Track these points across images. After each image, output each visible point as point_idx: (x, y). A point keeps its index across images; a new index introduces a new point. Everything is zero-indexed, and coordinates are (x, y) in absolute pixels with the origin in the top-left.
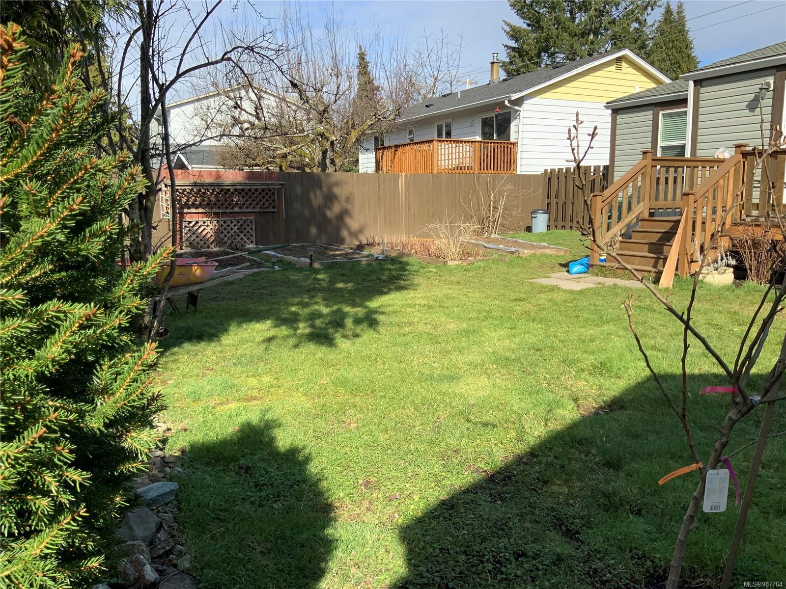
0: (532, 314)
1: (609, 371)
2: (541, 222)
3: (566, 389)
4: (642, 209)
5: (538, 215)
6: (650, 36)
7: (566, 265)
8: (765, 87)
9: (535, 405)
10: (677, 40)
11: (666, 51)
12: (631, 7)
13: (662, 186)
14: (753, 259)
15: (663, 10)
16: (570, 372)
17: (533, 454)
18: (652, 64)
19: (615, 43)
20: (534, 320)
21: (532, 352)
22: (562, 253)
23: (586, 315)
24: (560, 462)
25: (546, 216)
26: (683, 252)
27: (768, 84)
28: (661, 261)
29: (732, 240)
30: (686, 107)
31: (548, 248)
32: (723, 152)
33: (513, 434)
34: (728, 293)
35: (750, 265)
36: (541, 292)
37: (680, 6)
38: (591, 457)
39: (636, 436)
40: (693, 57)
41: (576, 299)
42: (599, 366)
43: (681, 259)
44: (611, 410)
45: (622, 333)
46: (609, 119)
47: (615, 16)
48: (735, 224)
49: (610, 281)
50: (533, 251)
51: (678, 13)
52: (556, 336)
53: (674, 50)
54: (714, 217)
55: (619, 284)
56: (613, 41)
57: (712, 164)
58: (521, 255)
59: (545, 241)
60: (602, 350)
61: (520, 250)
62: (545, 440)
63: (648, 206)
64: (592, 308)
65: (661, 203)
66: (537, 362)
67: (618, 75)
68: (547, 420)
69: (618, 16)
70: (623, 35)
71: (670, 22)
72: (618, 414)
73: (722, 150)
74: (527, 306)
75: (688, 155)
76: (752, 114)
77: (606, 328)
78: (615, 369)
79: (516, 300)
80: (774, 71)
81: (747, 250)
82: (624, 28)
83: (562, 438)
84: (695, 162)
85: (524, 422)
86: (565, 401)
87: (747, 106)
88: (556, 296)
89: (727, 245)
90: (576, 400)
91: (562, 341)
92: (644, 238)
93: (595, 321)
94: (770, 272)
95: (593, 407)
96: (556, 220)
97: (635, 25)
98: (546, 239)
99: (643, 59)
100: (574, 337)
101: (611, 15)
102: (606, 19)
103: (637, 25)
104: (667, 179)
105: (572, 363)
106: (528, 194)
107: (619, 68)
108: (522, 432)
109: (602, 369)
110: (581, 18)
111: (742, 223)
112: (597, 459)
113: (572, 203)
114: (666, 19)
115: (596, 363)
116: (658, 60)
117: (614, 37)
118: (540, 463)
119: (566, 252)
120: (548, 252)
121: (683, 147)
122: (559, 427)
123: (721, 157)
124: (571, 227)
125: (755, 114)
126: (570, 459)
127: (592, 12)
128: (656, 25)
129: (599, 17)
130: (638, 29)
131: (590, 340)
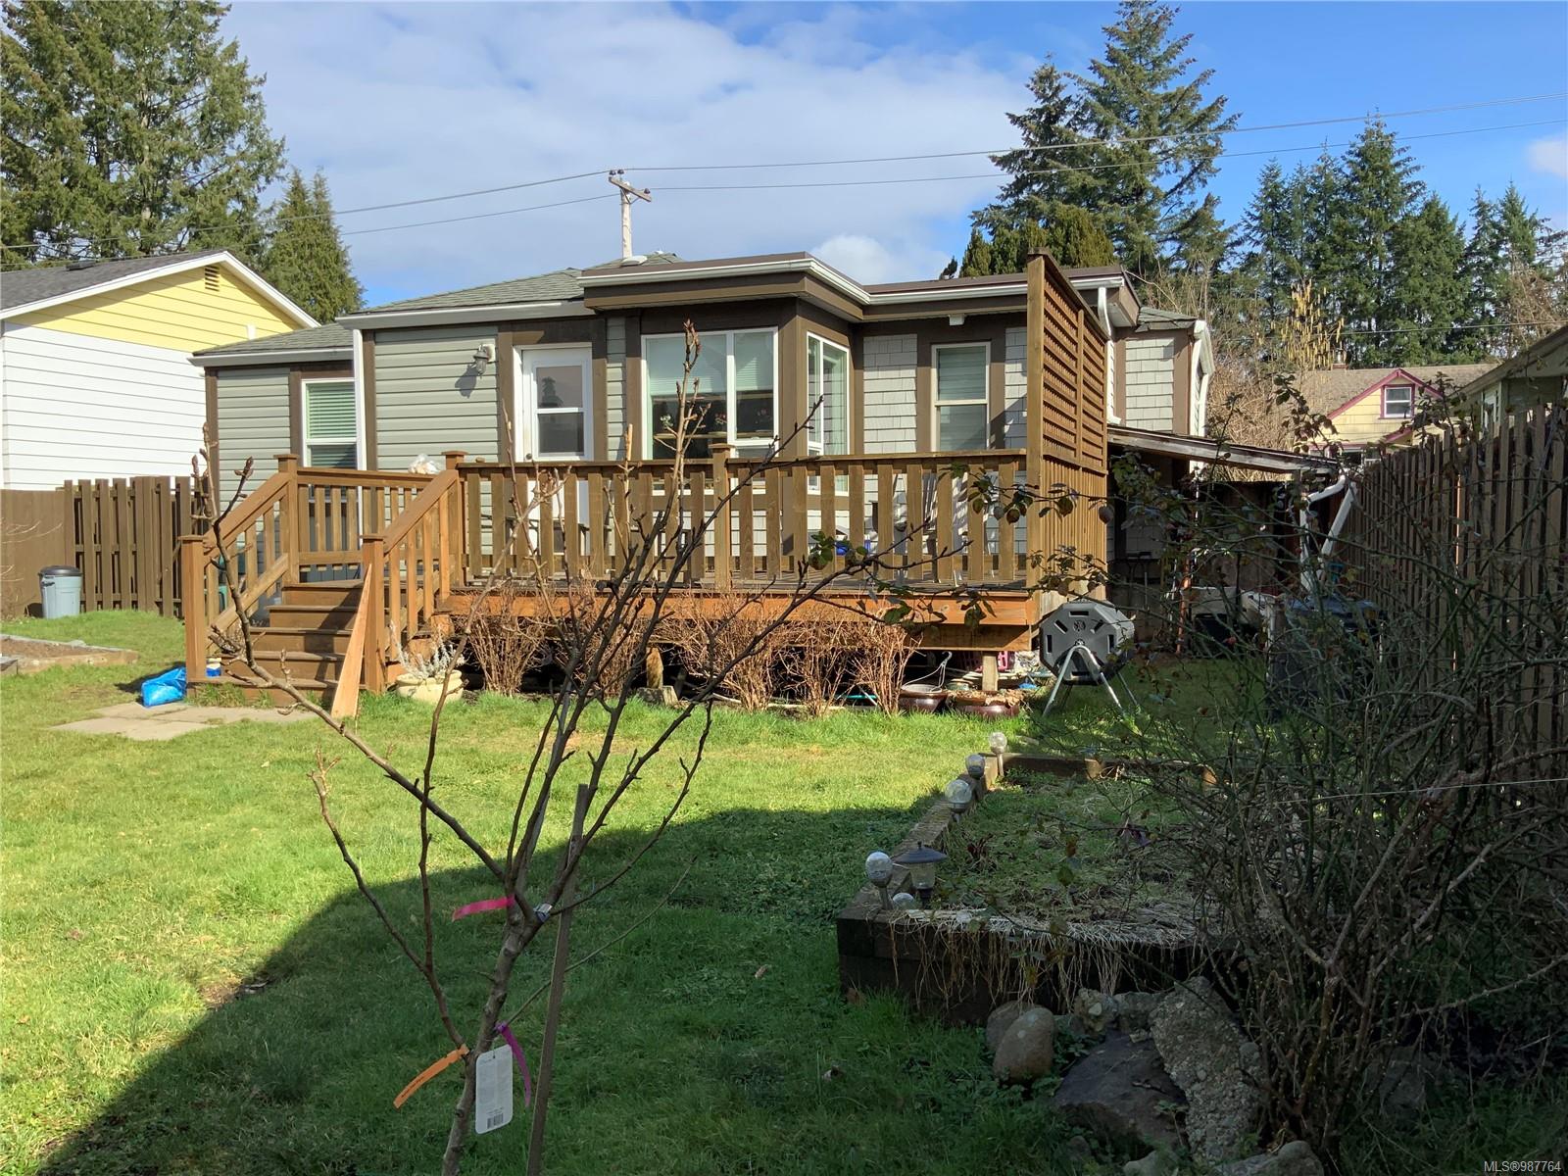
0: (71, 805)
1: (256, 902)
2: (64, 595)
3: (169, 957)
4: (285, 567)
5: (55, 579)
6: (267, 231)
7: (134, 687)
8: (482, 354)
9: (105, 1009)
10: (318, 245)
11: (300, 261)
12: (226, 169)
13: (320, 524)
14: (492, 652)
15: (289, 186)
16: (174, 921)
17: (112, 1118)
18: (274, 283)
19: (197, 234)
20: (76, 818)
21: (81, 890)
22: (122, 662)
23: (192, 793)
24: (178, 1119)
25: (77, 580)
26: (371, 647)
27: (487, 350)
28: (331, 667)
29: (454, 620)
30: (351, 375)
31: (87, 651)
32: (424, 463)
33: (61, 1087)
34: (456, 716)
35: (488, 663)
36: (84, 751)
37: (319, 184)
38: (243, 1090)
39: (326, 1025)
40: (351, 280)
41: (166, 760)
42: (233, 894)
43: (368, 661)
44: (269, 983)
45: (270, 819)
46: (202, 384)
47: (194, 181)
48: (457, 592)
49: (233, 715)
50: (53, 661)
51: (317, 195)
52: (132, 846)
53: (313, 263)
54: (420, 578)
55: (253, 719)
56: (193, 230)
57: (408, 484)
58: (23, 672)
59: (78, 637)
60: (234, 861)
61: (20, 661)
62: (137, 1082)
63: (297, 561)
64: (203, 775)
65: (321, 555)
66: (96, 913)
67: (210, 299)
68: (135, 1037)
69: (201, 182)
70: (213, 221)
71: (304, 212)
72: (283, 989)
73: (422, 458)
74: (55, 788)
75: (362, 465)
76: (465, 399)
77: (238, 813)
78: (267, 896)
79: (26, 776)
80: (495, 329)
81: (481, 638)
82: (214, 208)
83: (177, 1067)
84: (376, 480)
85: (83, 1054)
86: (172, 986)
87: (457, 385)
88: (118, 757)
89: (446, 630)
90: (193, 978)
91: (147, 856)
92: (294, 623)
93: (214, 802)
94: (521, 673)
95: (231, 985)
96: (99, 589)
97: (235, 205)
98: (81, 631)
99: (256, 272)
100: (171, 843)
101: (185, 179)
102: (174, 185)
103: (239, 207)
104: (328, 506)
105: (175, 899)
106: (29, 534)
107: (212, 287)
108: (81, 1077)
109: (240, 900)
110: (120, 173)
111: (468, 589)
112: (256, 1090)
113: (134, 553)
114: (294, 203)
115: (227, 891)
116: (286, 278)
117: (194, 222)
118: (132, 1134)
119: (130, 658)
120: (90, 660)
121: (351, 450)
122: (165, 1046)
123: (421, 471)
124: (135, 603)
125: (471, 399)
126: (199, 1106)
127: (144, 167)
128: (278, 210)
129: (160, 178)
130: (241, 214)
131: (207, 843)
